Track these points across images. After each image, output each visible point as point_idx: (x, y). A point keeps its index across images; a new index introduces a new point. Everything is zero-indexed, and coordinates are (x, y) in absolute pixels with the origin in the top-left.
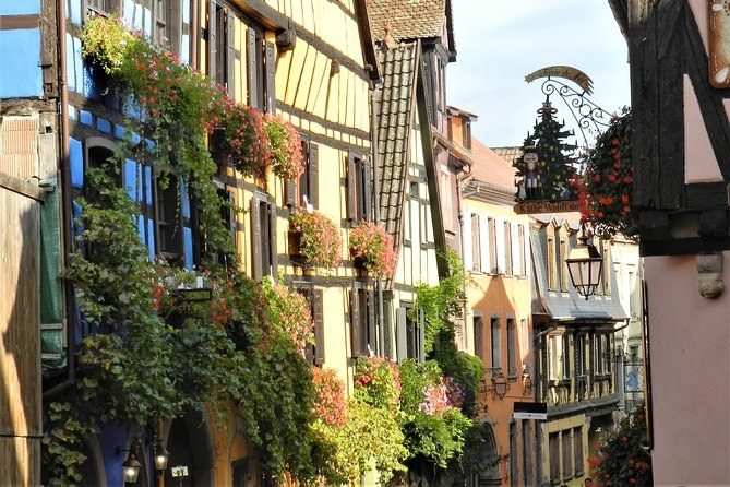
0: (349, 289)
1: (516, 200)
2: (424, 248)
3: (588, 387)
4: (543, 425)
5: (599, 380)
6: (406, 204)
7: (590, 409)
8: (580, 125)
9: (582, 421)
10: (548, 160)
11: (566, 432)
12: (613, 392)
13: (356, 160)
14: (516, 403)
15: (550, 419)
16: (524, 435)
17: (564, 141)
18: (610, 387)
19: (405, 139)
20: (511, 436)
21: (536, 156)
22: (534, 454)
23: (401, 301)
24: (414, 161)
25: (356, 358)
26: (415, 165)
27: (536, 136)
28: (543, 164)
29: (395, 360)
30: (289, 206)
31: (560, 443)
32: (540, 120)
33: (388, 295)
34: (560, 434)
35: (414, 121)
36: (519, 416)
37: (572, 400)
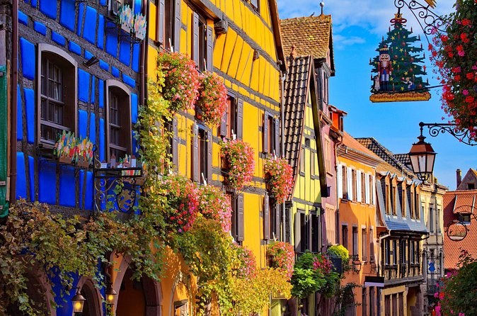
0: (263, 196)
1: (372, 91)
2: (312, 178)
3: (407, 270)
4: (381, 290)
5: (413, 267)
6: (302, 151)
7: (408, 283)
8: (425, 32)
9: (404, 289)
10: (399, 60)
11: (394, 295)
12: (421, 274)
13: (270, 118)
14: (366, 277)
15: (385, 287)
16: (370, 296)
17: (412, 45)
18: (419, 270)
19: (302, 111)
20: (363, 296)
21: (388, 56)
22: (376, 307)
23: (298, 209)
24: (307, 125)
25: (266, 240)
26: (308, 128)
27: (389, 40)
28: (394, 63)
29: (293, 244)
30: (222, 137)
31: (391, 301)
32: (393, 28)
33: (289, 204)
34: (391, 296)
35: (308, 102)
36: (368, 284)
37: (398, 277)
